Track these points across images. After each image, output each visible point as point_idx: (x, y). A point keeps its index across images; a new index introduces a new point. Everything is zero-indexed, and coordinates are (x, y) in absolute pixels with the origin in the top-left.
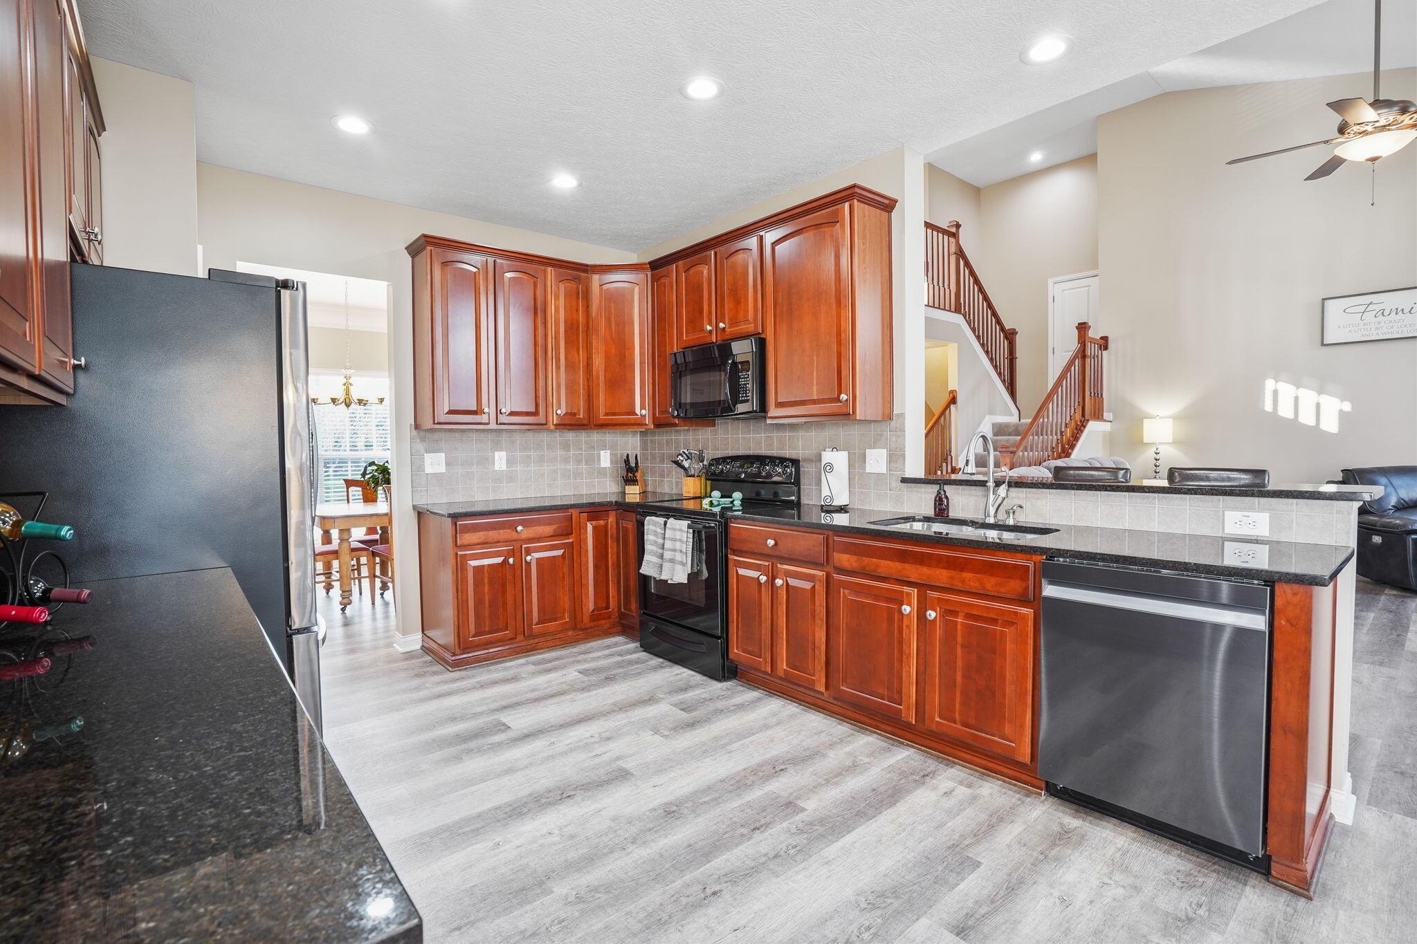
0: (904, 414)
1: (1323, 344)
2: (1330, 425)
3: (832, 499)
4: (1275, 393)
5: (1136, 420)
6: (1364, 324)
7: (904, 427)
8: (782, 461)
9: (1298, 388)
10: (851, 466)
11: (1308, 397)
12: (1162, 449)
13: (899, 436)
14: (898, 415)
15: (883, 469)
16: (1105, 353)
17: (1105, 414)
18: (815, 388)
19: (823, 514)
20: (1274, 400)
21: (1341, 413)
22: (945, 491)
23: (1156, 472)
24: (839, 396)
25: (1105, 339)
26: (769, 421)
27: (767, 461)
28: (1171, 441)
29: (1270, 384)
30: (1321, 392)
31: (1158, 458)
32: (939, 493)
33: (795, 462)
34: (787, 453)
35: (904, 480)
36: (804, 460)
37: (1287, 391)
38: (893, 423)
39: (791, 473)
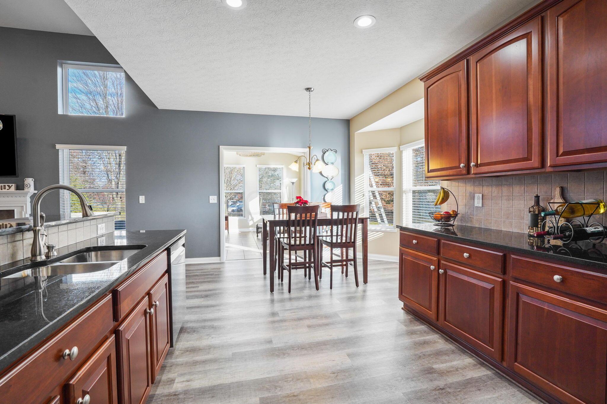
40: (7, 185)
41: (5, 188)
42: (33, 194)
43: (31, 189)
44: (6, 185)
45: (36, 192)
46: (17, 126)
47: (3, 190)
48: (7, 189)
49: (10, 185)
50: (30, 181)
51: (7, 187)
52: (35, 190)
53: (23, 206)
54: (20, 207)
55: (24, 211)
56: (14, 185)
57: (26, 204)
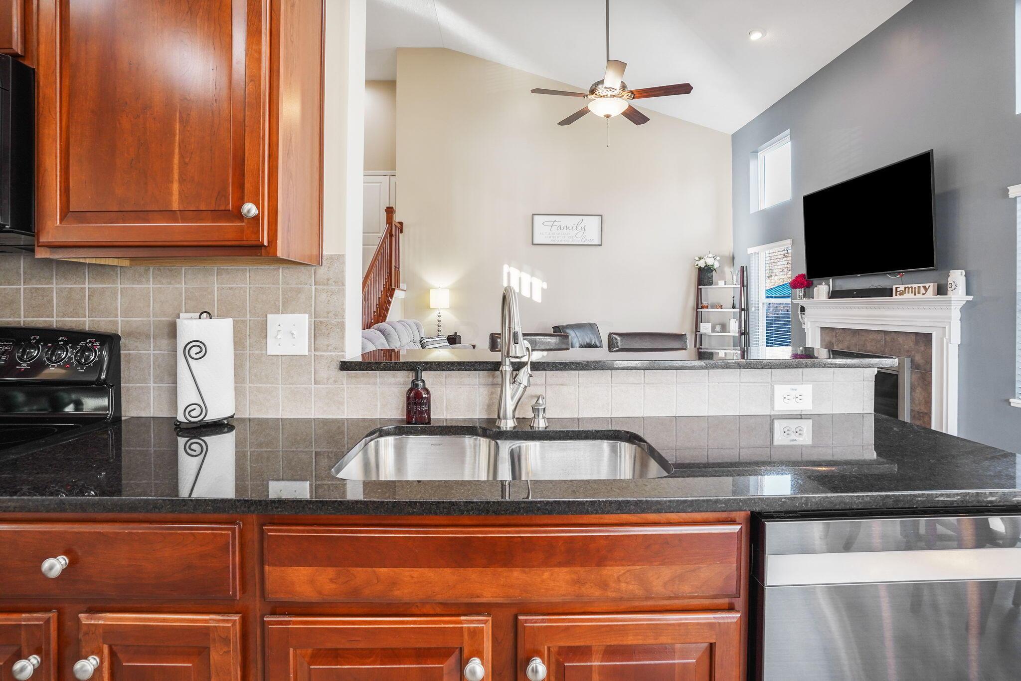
0: (343, 256)
1: (533, 244)
2: (537, 298)
3: (203, 408)
4: (509, 274)
5: (425, 291)
6: (553, 234)
7: (343, 277)
8: (75, 337)
9: (521, 272)
10: (238, 343)
11: (526, 278)
12: (443, 313)
13: (333, 293)
14: (331, 258)
15: (301, 346)
16: (400, 235)
17: (401, 284)
18: (175, 187)
19: (182, 441)
20: (508, 277)
21: (543, 289)
22: (423, 382)
23: (439, 331)
24: (239, 208)
25: (401, 223)
26: (41, 254)
27: (33, 339)
28: (448, 307)
29: (506, 268)
30: (533, 275)
31: (440, 319)
32: (414, 385)
33: (110, 341)
34: (87, 322)
35: (346, 366)
36: (130, 334)
37: (515, 273)
38: (322, 271)
39: (99, 363)
40: (923, 286)
41: (919, 293)
42: (964, 302)
43: (958, 295)
44: (921, 285)
45: (970, 298)
46: (935, 175)
47: (918, 296)
48: (923, 294)
49: (927, 285)
50: (957, 277)
51: (922, 291)
52: (967, 294)
53: (945, 327)
54: (941, 328)
55: (945, 336)
56: (931, 285)
57: (950, 323)
